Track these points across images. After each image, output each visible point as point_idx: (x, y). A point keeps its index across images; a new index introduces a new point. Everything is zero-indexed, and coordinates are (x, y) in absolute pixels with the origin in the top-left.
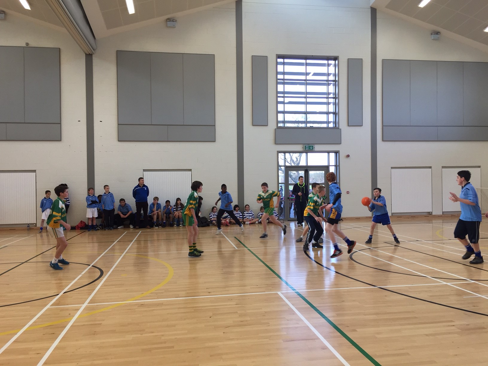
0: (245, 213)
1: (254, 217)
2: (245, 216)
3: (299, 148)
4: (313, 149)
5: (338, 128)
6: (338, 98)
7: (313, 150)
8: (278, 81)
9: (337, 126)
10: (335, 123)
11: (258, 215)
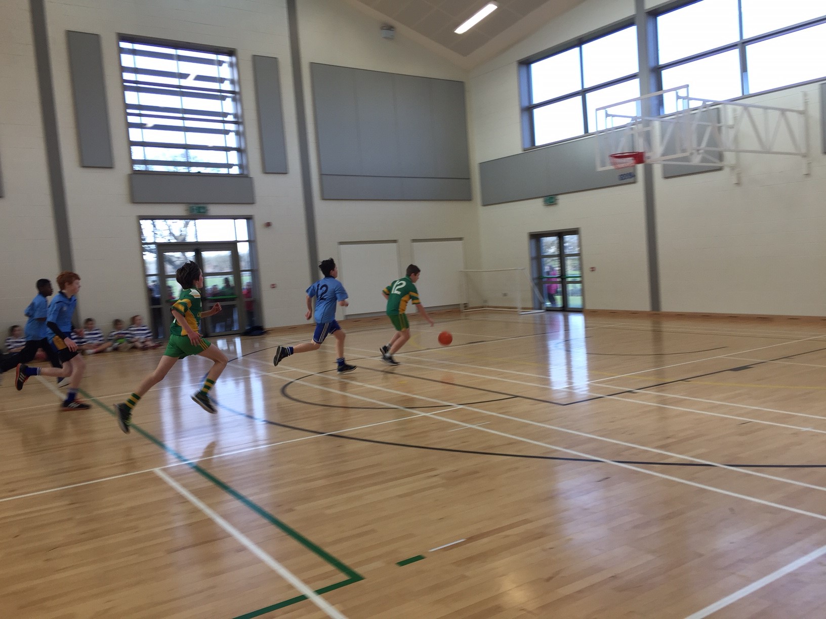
0: (83, 333)
3: (180, 210)
4: (204, 212)
5: (248, 176)
7: (206, 214)
8: (125, 84)
9: (246, 172)
10: (241, 166)
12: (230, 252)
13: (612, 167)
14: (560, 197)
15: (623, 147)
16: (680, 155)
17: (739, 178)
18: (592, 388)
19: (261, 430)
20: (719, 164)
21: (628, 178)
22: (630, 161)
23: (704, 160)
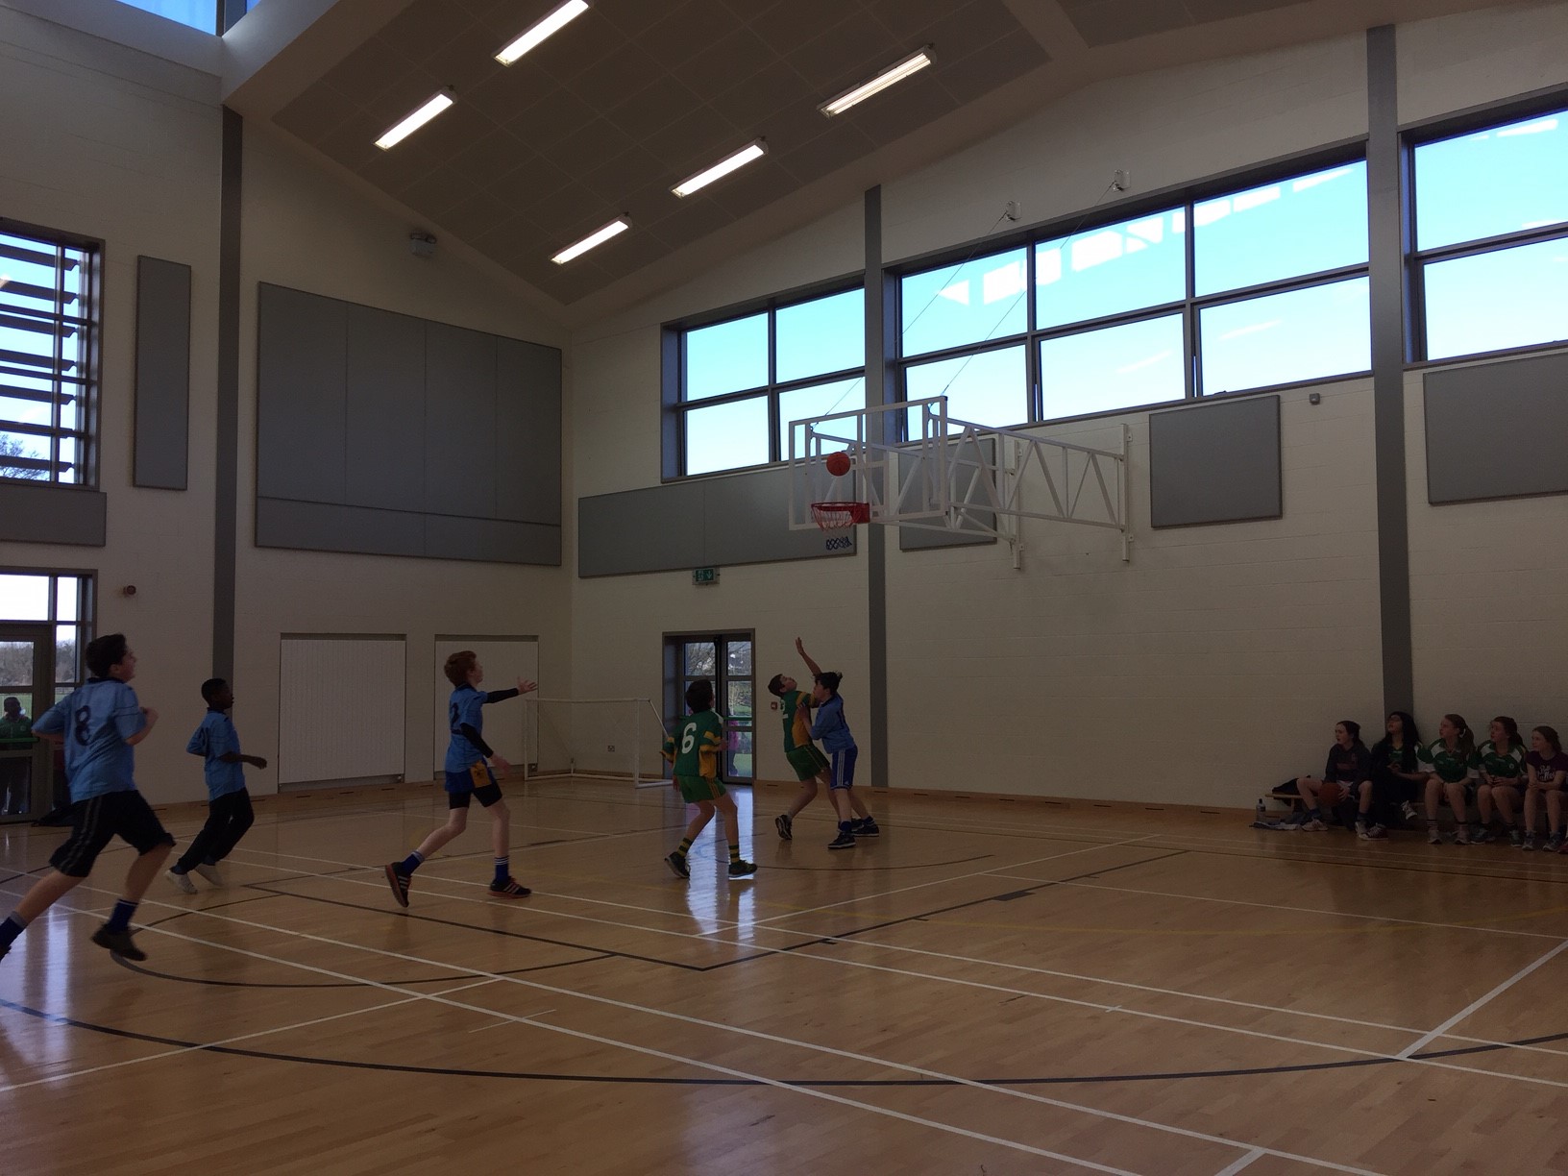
5: (96, 490)
6: (99, 384)
9: (92, 482)
10: (81, 468)
12: (31, 644)
13: (816, 526)
14: (722, 571)
15: (835, 493)
16: (926, 513)
17: (1021, 560)
18: (757, 935)
19: (57, 1040)
20: (990, 533)
21: (842, 546)
22: (846, 517)
23: (966, 525)
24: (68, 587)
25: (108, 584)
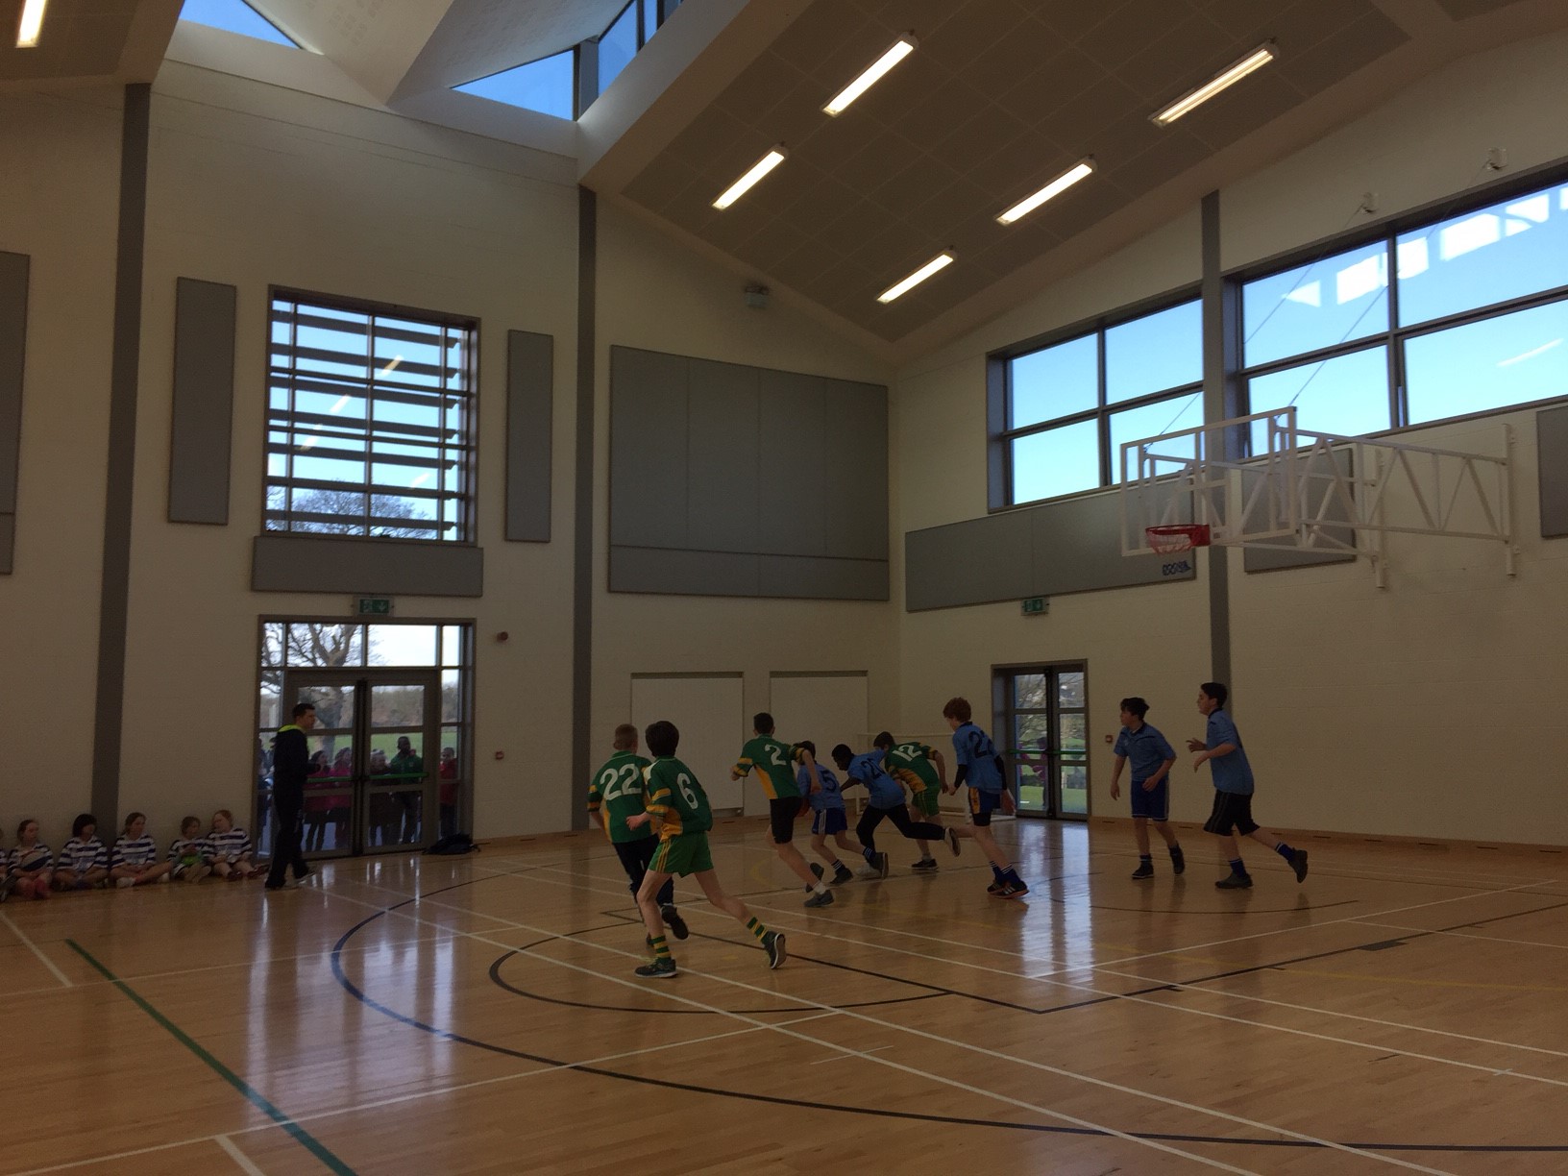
0: (120, 842)
1: (153, 859)
2: (117, 857)
3: (342, 605)
4: (386, 611)
5: (474, 546)
6: (477, 449)
7: (389, 614)
8: (273, 374)
9: (471, 538)
10: (463, 526)
11: (174, 848)
12: (422, 688)
13: (1151, 550)
14: (1052, 600)
15: (1172, 514)
16: (1273, 533)
17: (1385, 578)
18: (1098, 978)
19: (443, 1054)
20: (1348, 551)
21: (1180, 570)
22: (1184, 540)
23: (1319, 543)
24: (452, 633)
25: (485, 632)
